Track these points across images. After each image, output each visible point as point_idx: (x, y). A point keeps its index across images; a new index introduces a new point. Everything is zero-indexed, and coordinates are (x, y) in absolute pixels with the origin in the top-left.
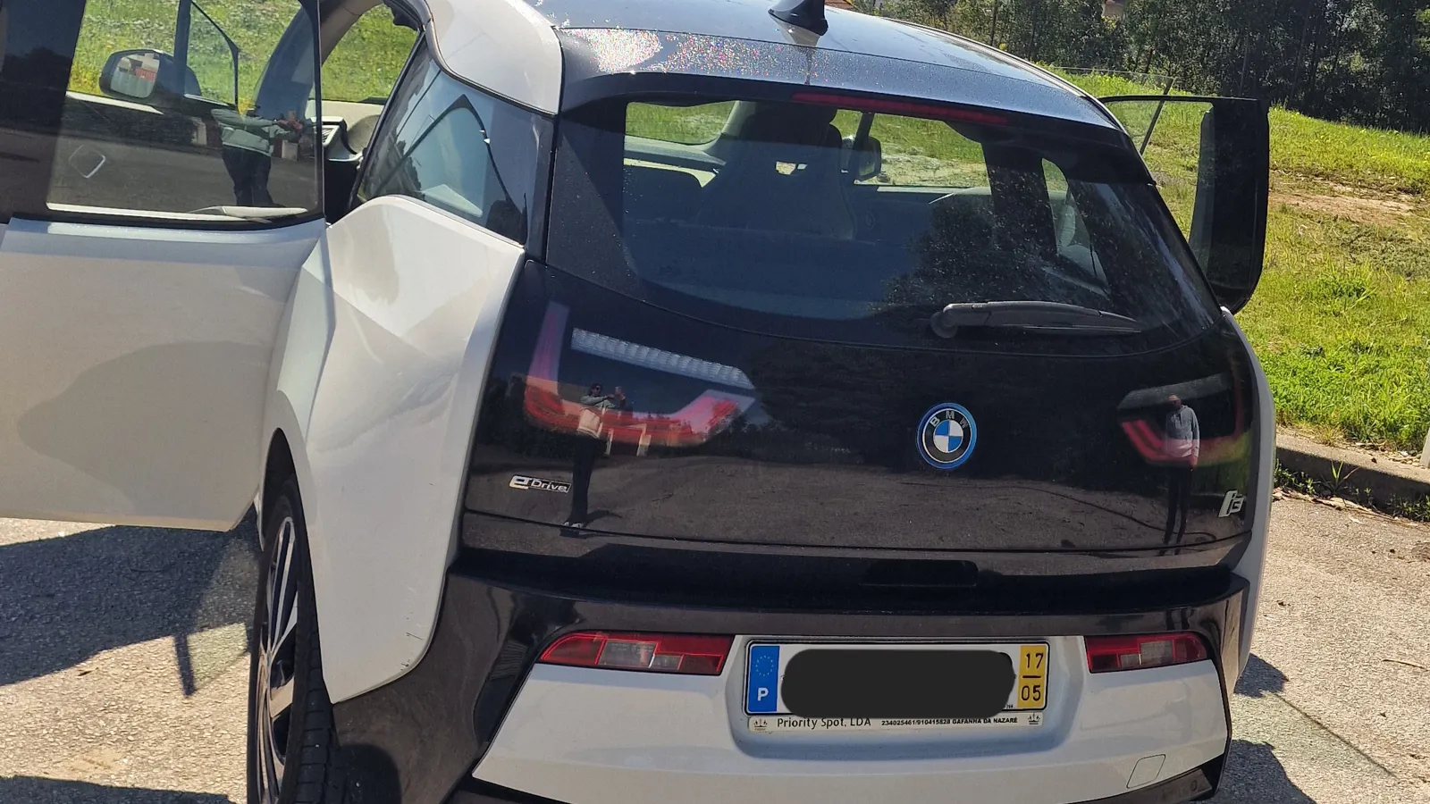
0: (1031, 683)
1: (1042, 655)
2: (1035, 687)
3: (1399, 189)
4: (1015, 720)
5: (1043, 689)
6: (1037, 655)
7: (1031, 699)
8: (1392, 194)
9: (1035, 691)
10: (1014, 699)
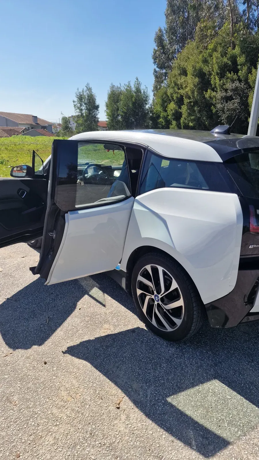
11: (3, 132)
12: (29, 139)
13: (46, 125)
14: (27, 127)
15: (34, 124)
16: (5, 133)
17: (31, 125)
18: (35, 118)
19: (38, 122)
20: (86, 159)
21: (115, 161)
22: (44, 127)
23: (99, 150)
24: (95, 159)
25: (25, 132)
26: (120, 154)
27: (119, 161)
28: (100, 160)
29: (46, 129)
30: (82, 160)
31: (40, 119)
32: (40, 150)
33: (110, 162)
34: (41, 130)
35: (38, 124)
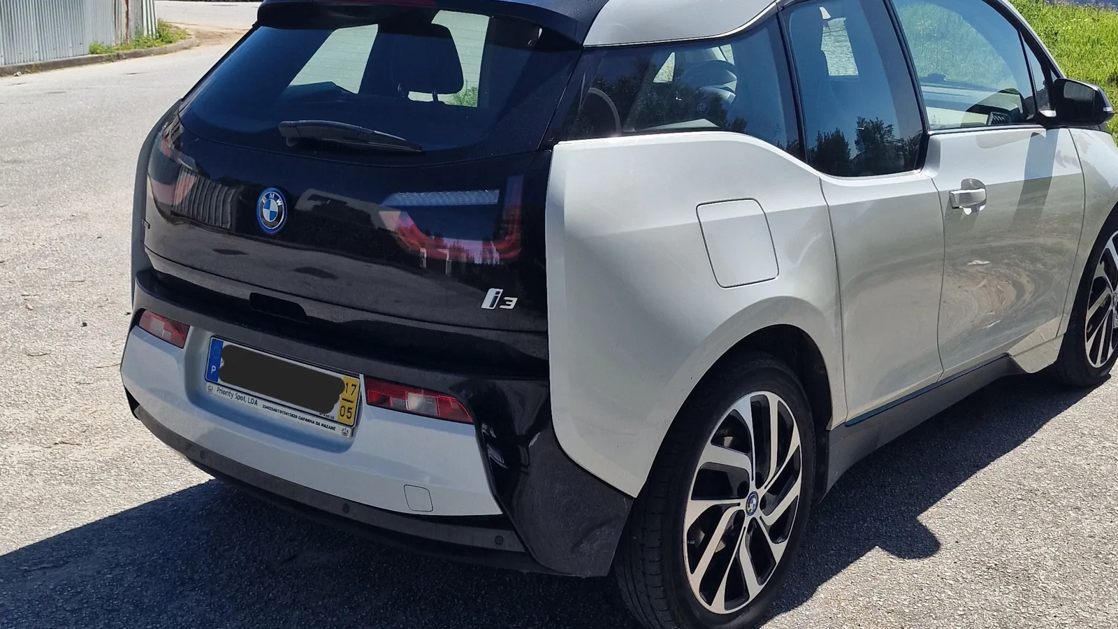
0: (348, 405)
1: (355, 386)
2: (349, 408)
4: (333, 428)
5: (353, 411)
6: (353, 385)
7: (345, 416)
9: (348, 412)
10: (335, 413)
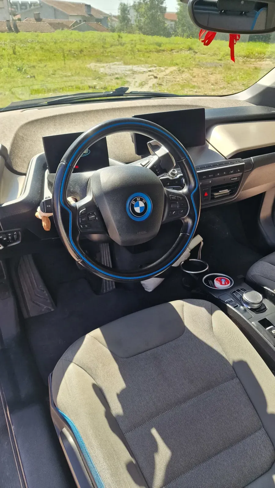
3: (266, 58)
8: (265, 59)
11: (50, 26)
12: (76, 34)
13: (102, 17)
14: (78, 19)
15: (87, 15)
16: (52, 28)
17: (83, 17)
18: (89, 7)
19: (92, 13)
20: (143, 65)
21: (186, 70)
22: (98, 20)
23: (164, 51)
24: (155, 65)
25: (76, 27)
26: (192, 57)
27: (191, 68)
28: (164, 67)
29: (100, 23)
30: (137, 66)
31: (94, 9)
32: (85, 50)
33: (178, 72)
34: (94, 24)
35: (91, 15)
